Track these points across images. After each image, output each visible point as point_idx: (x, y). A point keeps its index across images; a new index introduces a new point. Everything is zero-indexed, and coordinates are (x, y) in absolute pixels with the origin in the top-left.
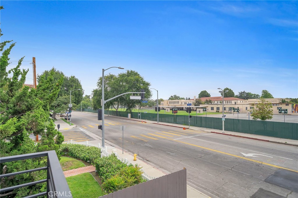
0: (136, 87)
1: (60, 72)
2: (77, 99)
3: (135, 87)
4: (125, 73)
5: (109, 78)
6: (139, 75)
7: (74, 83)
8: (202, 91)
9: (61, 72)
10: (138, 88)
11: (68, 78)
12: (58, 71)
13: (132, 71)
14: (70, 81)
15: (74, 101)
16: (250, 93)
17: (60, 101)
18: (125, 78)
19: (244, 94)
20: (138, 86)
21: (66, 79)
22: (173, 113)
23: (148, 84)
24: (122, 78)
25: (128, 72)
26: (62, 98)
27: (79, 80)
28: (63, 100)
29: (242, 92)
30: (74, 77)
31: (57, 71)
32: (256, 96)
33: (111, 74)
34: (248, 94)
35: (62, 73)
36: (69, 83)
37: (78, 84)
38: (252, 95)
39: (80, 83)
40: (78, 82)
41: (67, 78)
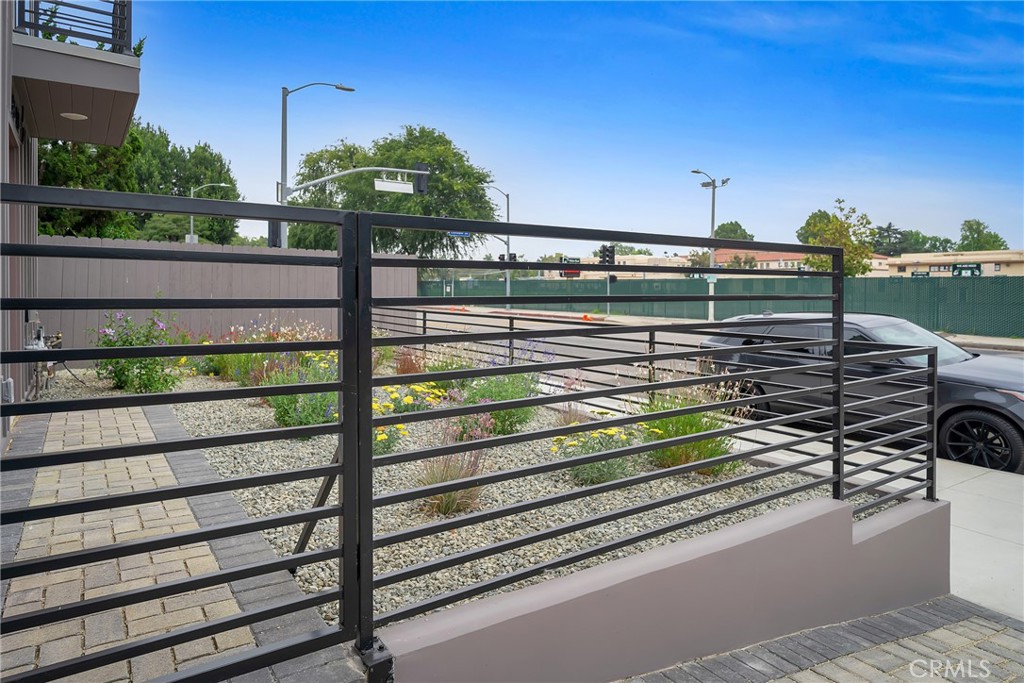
0: (437, 188)
1: (156, 128)
2: (216, 227)
3: (433, 187)
4: (397, 138)
5: (340, 158)
6: (449, 143)
7: (206, 168)
8: (723, 225)
9: (159, 129)
10: (443, 190)
11: (187, 151)
12: (148, 124)
13: (422, 130)
14: (193, 161)
15: (208, 233)
16: (917, 234)
17: (155, 228)
18: (399, 152)
19: (889, 236)
20: (443, 184)
21: (177, 155)
22: (561, 276)
23: (482, 178)
24: (387, 154)
25: (410, 132)
26: (164, 219)
27: (226, 158)
28: (166, 226)
29: (880, 228)
30: (205, 148)
31: (146, 126)
32: (941, 244)
33: (349, 143)
34: (906, 236)
35: (163, 136)
36: (190, 169)
37: (220, 173)
38: (925, 240)
39: (228, 170)
40: (222, 166)
41: (183, 151)
